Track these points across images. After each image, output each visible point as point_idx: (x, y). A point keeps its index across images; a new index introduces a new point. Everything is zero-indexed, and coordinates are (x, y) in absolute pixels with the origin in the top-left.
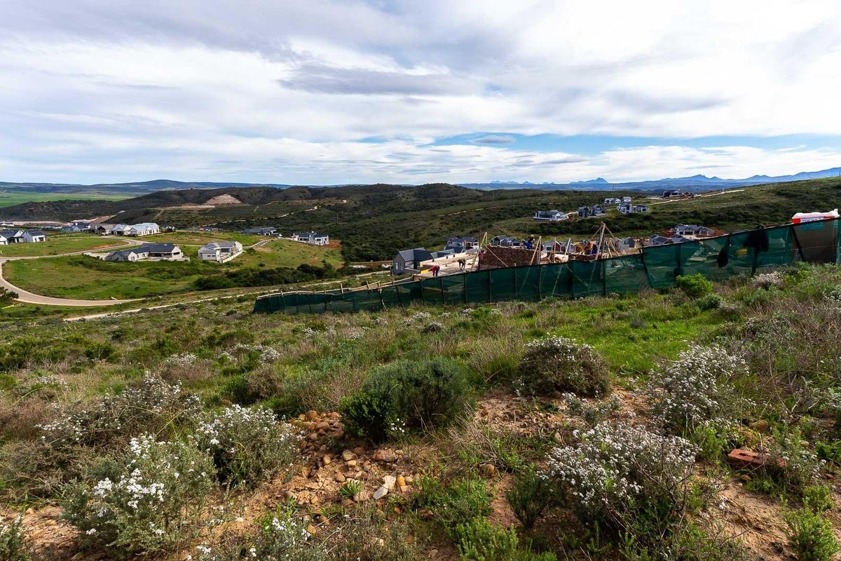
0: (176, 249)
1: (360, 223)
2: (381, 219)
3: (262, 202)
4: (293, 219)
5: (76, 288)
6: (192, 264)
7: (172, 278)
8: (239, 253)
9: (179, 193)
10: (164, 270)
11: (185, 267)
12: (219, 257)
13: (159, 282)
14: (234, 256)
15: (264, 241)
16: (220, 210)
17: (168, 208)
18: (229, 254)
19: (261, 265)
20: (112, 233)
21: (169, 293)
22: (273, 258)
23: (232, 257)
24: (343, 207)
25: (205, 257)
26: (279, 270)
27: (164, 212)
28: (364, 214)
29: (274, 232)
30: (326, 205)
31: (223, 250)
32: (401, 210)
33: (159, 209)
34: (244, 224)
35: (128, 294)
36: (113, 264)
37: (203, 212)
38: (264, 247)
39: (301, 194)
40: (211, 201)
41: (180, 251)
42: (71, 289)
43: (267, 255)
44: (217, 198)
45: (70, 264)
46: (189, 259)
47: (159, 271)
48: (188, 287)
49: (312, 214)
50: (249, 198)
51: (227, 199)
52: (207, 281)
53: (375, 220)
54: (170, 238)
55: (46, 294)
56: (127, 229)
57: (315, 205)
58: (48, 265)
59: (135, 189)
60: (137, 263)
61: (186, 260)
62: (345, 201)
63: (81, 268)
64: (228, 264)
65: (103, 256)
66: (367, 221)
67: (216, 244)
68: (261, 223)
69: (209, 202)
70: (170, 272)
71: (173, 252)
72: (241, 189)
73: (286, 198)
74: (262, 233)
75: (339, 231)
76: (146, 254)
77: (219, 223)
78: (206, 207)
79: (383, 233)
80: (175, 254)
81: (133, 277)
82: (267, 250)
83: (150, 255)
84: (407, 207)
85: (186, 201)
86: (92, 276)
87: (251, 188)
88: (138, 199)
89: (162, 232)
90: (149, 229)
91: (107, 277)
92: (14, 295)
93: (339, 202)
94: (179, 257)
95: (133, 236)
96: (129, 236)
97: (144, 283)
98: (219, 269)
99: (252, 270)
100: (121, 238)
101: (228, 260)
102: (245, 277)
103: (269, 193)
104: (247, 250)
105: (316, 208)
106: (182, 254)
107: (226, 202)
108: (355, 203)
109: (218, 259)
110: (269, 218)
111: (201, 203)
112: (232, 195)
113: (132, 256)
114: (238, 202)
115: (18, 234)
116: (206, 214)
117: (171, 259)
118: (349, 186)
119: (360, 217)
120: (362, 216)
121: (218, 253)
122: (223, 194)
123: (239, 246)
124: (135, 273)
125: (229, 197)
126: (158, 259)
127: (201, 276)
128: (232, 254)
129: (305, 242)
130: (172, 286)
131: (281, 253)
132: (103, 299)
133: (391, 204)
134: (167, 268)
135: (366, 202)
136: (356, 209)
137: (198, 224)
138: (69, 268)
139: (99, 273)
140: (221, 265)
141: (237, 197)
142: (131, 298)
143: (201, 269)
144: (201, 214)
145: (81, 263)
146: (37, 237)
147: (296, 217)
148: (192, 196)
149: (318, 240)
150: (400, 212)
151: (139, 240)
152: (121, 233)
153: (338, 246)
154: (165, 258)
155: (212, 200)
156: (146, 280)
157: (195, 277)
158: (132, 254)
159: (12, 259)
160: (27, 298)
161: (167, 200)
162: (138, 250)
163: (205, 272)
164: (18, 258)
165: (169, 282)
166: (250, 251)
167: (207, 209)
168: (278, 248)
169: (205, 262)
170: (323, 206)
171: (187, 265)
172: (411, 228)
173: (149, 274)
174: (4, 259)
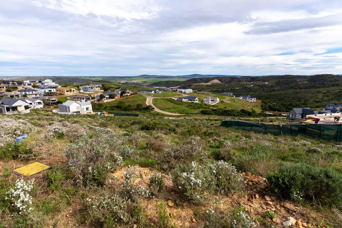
0: (197, 99)
1: (273, 93)
2: (285, 92)
3: (229, 82)
4: (241, 90)
5: (168, 108)
6: (201, 104)
7: (194, 108)
8: (217, 102)
9: (200, 79)
10: (192, 106)
11: (198, 105)
12: (211, 103)
13: (190, 110)
14: (216, 103)
15: (228, 98)
16: (213, 85)
17: (196, 84)
18: (214, 102)
19: (225, 108)
20: (179, 92)
21: (192, 114)
22: (230, 105)
23: (215, 103)
24: (265, 86)
25: (205, 103)
26: (232, 110)
27: (195, 85)
28: (275, 89)
29: (232, 95)
30: (257, 84)
31: (212, 100)
32: (297, 88)
33: (194, 84)
34: (221, 91)
35: (180, 112)
36: (178, 102)
37: (207, 86)
38: (228, 100)
39: (246, 80)
41: (198, 99)
42: (167, 108)
43: (228, 104)
44: (213, 80)
45: (167, 101)
46: (200, 103)
47: (190, 106)
48: (198, 112)
49: (250, 89)
50: (224, 81)
51: (216, 81)
52: (205, 111)
53: (282, 92)
54: (195, 95)
55: (161, 109)
56: (183, 90)
57: (252, 84)
58: (162, 101)
59: (188, 77)
60: (185, 102)
61: (199, 103)
62: (267, 83)
63: (170, 102)
64: (213, 106)
65: (176, 99)
66: (277, 93)
67: (210, 98)
68: (228, 91)
69: (210, 82)
70: (194, 107)
71: (196, 99)
72: (222, 77)
73: (239, 81)
74: (227, 95)
75: (262, 96)
76: (188, 99)
77: (212, 90)
78: (209, 84)
79: (285, 98)
80: (196, 100)
81: (183, 107)
82: (229, 102)
83: (189, 100)
84: (302, 87)
85: (202, 82)
86: (171, 105)
87: (226, 77)
88: (188, 80)
89: (193, 92)
90: (190, 91)
91: (176, 106)
92: (154, 108)
93: (264, 83)
94: (197, 102)
95: (185, 93)
96: (183, 93)
97: (185, 109)
98: (210, 107)
99: (221, 109)
100: (181, 93)
101: (213, 104)
102: (218, 111)
103: (233, 79)
104: (221, 101)
105: (252, 85)
106: (198, 100)
107: (216, 82)
108: (272, 84)
109: (210, 103)
110: (231, 89)
111: (207, 82)
112: (218, 80)
113: (184, 100)
114: (220, 82)
115: (157, 91)
116: (208, 87)
117: (195, 102)
118: (270, 76)
119: (274, 90)
120: (275, 90)
121: (210, 101)
122: (215, 79)
123: (218, 99)
125: (217, 80)
126: (190, 102)
127: (203, 109)
128: (215, 102)
129: (245, 100)
130: (194, 112)
131: (234, 103)
132: (174, 113)
133: (292, 85)
134: (193, 105)
135: (278, 84)
136: (272, 86)
137: (205, 90)
138: (167, 102)
139: (174, 104)
140: (211, 106)
141: (220, 80)
142: (181, 114)
143: (204, 107)
144: (206, 87)
145: (170, 101)
146: (161, 92)
147: (242, 89)
148: (204, 80)
149: (251, 99)
150: (297, 89)
151: (186, 94)
152: (181, 92)
153: (260, 103)
154: (193, 102)
156: (186, 108)
157: (201, 109)
158: (184, 99)
159: (155, 98)
160: (157, 110)
161: (196, 81)
162: (185, 98)
163: (205, 108)
164: (156, 98)
165: (193, 110)
166: (222, 102)
167: (209, 85)
168: (233, 101)
169: (205, 104)
170: (255, 85)
171: (199, 104)
172: (303, 97)
173: (187, 106)
174: (152, 98)
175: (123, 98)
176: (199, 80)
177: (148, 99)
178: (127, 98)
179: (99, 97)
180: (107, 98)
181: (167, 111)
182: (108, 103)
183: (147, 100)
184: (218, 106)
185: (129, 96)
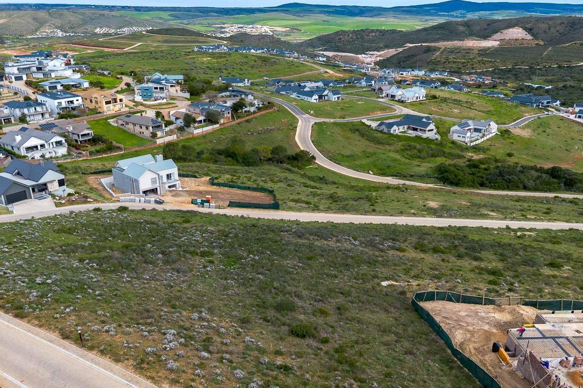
0: (431, 127)
5: (350, 156)
7: (419, 157)
8: (491, 135)
10: (415, 148)
11: (433, 146)
12: (470, 137)
13: (407, 161)
14: (485, 138)
15: (529, 116)
16: (506, 51)
17: (449, 45)
18: (481, 134)
19: (510, 155)
20: (387, 96)
22: (527, 146)
23: (483, 140)
25: (455, 137)
27: (444, 51)
31: (476, 130)
34: (525, 71)
35: (382, 170)
36: (378, 135)
37: (483, 52)
38: (524, 127)
40: (498, 36)
41: (434, 127)
42: (347, 156)
43: (523, 141)
44: (506, 31)
45: (351, 130)
47: (410, 148)
48: (429, 171)
50: (545, 32)
51: (517, 34)
52: (446, 171)
54: (432, 107)
55: (333, 159)
56: (399, 93)
58: (337, 130)
60: (397, 135)
61: (438, 139)
63: (356, 136)
64: (476, 148)
65: (374, 125)
67: (470, 122)
69: (495, 36)
70: (420, 151)
72: (538, 20)
74: (532, 103)
76: (407, 126)
78: (491, 45)
80: (429, 130)
81: (390, 151)
83: (409, 128)
85: (471, 34)
86: (359, 145)
87: (551, 19)
89: (427, 99)
90: (417, 95)
91: (372, 148)
92: (314, 158)
95: (402, 102)
96: (399, 101)
97: (395, 159)
98: (465, 154)
99: (496, 161)
100: (392, 102)
101: (477, 142)
102: (486, 169)
104: (502, 132)
106: (435, 132)
107: (515, 36)
109: (467, 140)
110: (560, 67)
111: (485, 37)
112: (524, 28)
113: (395, 129)
114: (529, 37)
115: (325, 93)
116: (486, 55)
117: (425, 136)
121: (469, 133)
122: (514, 27)
123: (494, 127)
124: (392, 148)
125: (520, 30)
126: (414, 134)
127: (444, 160)
128: (484, 135)
130: (417, 168)
132: (364, 172)
134: (418, 146)
138: (350, 134)
139: (367, 143)
140: (467, 149)
141: (529, 31)
142: (382, 174)
143: (447, 150)
144: (480, 55)
145: (358, 130)
146: (336, 97)
148: (478, 28)
152: (393, 97)
154: (420, 134)
155: (499, 34)
156: (397, 156)
157: (439, 161)
159: (318, 120)
160: (321, 161)
161: (452, 32)
162: (400, 123)
163: (451, 156)
164: (321, 120)
165: (416, 162)
166: (504, 134)
167: (489, 48)
168: (541, 130)
173: (402, 150)
174: (313, 120)
175: (239, 121)
176: (461, 28)
177: (300, 121)
178: (247, 121)
179: (181, 120)
180: (200, 122)
181: (347, 164)
182: (204, 136)
183: (298, 129)
184: (488, 149)
185: (254, 112)
